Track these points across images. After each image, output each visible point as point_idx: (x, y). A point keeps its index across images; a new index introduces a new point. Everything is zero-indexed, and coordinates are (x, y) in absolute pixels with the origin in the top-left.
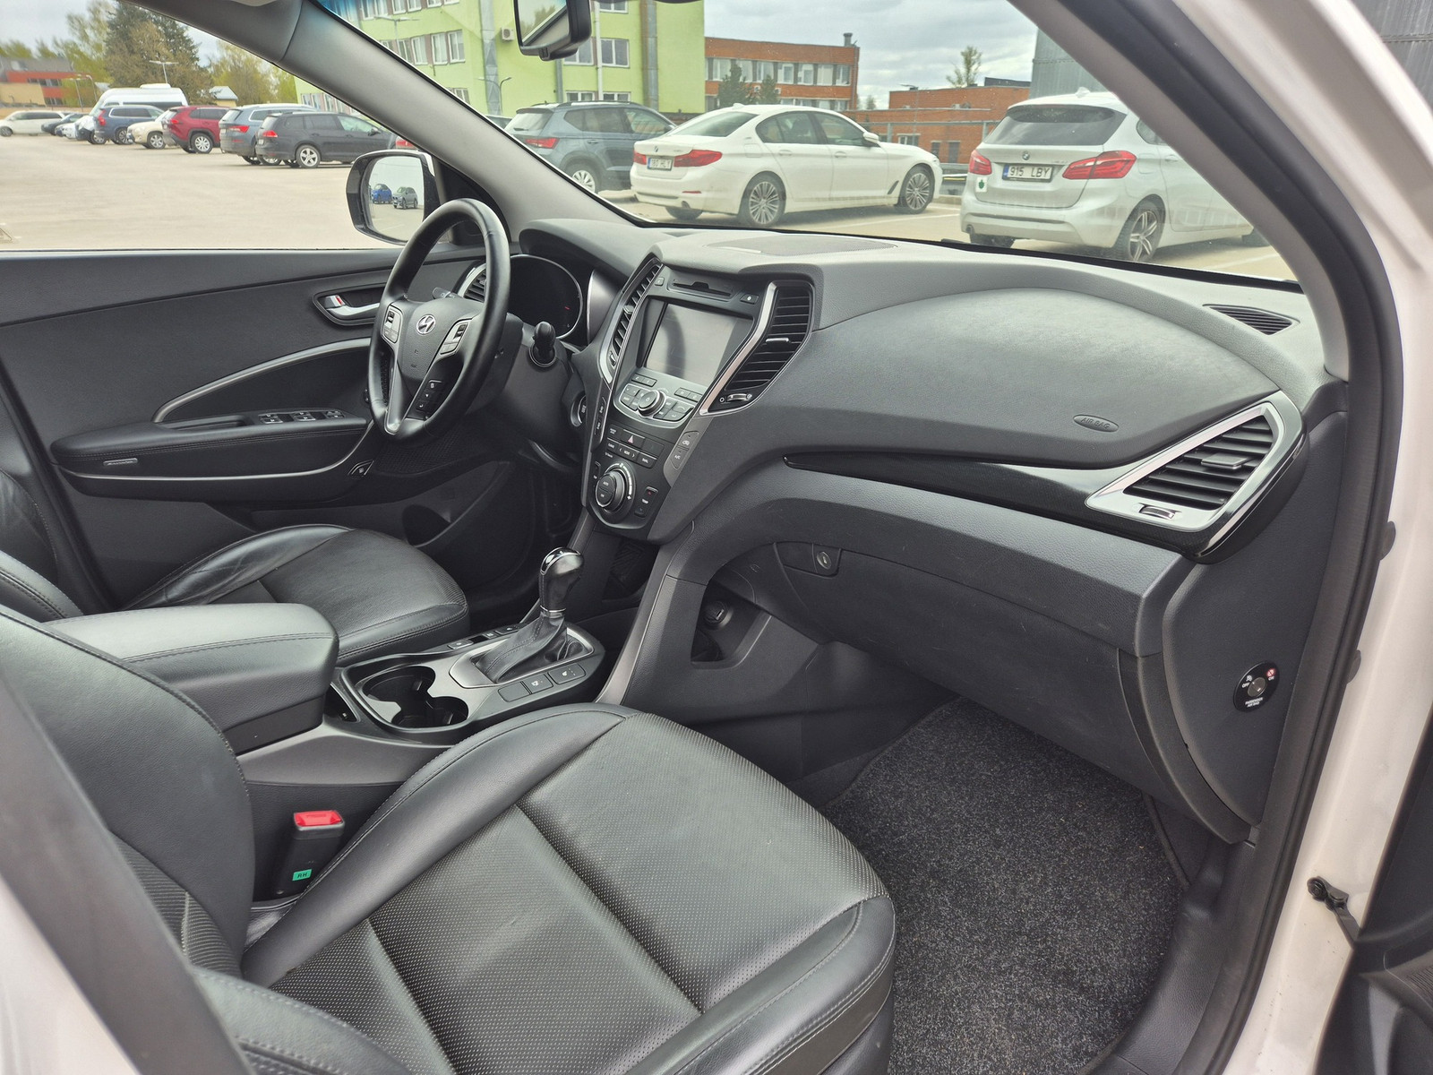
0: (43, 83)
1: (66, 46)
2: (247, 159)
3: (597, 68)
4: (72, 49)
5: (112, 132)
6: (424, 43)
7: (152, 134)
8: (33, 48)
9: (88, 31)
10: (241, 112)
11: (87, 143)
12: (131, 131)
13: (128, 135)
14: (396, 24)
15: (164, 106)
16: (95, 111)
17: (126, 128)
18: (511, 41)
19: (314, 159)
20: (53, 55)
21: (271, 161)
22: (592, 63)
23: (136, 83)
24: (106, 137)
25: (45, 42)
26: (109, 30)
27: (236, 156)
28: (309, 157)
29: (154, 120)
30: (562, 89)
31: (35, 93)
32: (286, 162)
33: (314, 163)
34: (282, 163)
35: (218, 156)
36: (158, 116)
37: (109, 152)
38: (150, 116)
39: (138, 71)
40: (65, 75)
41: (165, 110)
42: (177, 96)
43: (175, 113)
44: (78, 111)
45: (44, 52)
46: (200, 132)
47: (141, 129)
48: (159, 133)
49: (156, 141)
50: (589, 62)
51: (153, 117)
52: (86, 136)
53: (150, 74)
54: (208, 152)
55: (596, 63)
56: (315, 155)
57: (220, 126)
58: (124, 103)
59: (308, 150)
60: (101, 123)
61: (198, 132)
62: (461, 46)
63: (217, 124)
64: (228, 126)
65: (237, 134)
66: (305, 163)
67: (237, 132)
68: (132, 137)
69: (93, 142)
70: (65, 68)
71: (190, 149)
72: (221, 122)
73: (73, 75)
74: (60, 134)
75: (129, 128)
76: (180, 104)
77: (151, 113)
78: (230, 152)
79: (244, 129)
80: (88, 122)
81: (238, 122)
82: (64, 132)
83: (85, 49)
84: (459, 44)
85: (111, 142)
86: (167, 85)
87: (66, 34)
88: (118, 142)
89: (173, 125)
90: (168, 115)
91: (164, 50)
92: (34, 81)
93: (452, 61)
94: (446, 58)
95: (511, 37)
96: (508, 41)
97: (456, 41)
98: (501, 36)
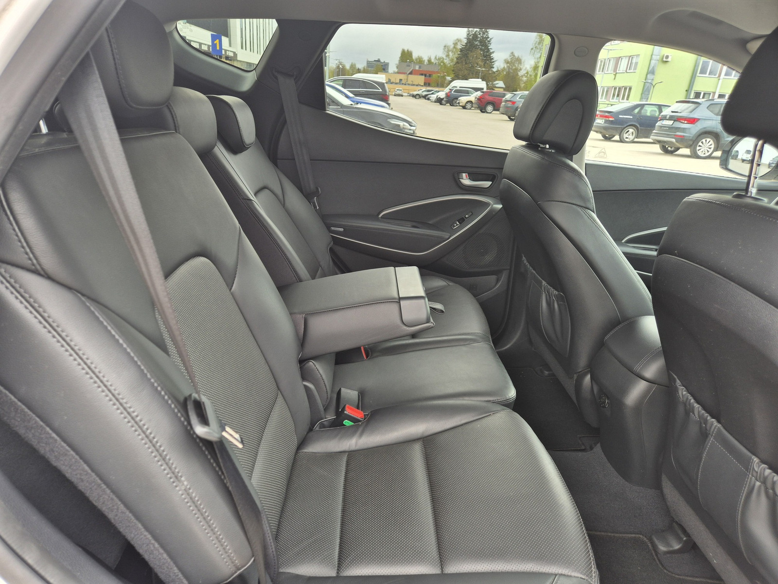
0: (425, 76)
1: (439, 59)
2: (509, 117)
3: (719, 79)
4: (441, 60)
5: (451, 100)
6: (615, 62)
7: (468, 102)
8: (426, 59)
9: (450, 53)
10: (515, 94)
11: (438, 104)
12: (459, 100)
14: (608, 52)
15: (476, 89)
16: (447, 90)
17: (457, 99)
18: (668, 61)
20: (432, 63)
22: (717, 76)
23: (466, 78)
24: (447, 102)
25: (432, 57)
26: (459, 53)
27: (505, 116)
29: (470, 96)
30: (692, 89)
31: (421, 79)
35: (496, 115)
36: (472, 94)
37: (448, 108)
38: (468, 94)
39: (466, 72)
40: (434, 73)
41: (476, 91)
42: (482, 84)
43: (482, 93)
44: (437, 89)
45: (429, 61)
46: (490, 103)
47: (463, 99)
48: (471, 102)
49: (469, 106)
50: (715, 75)
51: (470, 94)
52: (439, 101)
53: (471, 74)
55: (719, 76)
57: (503, 101)
58: (460, 87)
60: (448, 95)
61: (489, 103)
62: (636, 63)
63: (502, 100)
64: (506, 101)
65: (509, 105)
67: (510, 104)
68: (459, 103)
69: (441, 104)
70: (436, 70)
71: (483, 110)
72: (504, 99)
73: (438, 72)
74: (428, 99)
75: (459, 98)
76: (483, 89)
77: (470, 92)
78: (503, 114)
79: (514, 103)
80: (442, 95)
81: (512, 99)
82: (431, 98)
83: (447, 61)
84: (635, 63)
85: (449, 104)
86: (481, 80)
87: (441, 54)
88: (452, 105)
89: (479, 99)
90: (479, 93)
91: (480, 63)
92: (422, 75)
93: (628, 71)
94: (625, 69)
95: (669, 60)
96: (666, 62)
97: (634, 61)
98: (663, 58)
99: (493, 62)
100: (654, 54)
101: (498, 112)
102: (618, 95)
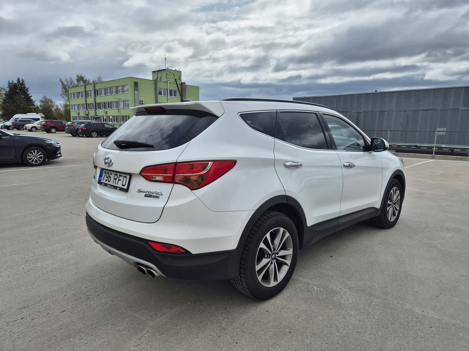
2: (72, 135)
5: (18, 127)
7: (32, 127)
10: (73, 122)
12: (26, 126)
13: (24, 127)
15: (35, 119)
16: (12, 120)
19: (96, 135)
21: (81, 135)
22: (166, 96)
24: (14, 128)
27: (69, 134)
28: (94, 134)
29: (32, 123)
32: (86, 136)
33: (95, 136)
34: (84, 136)
41: (36, 121)
46: (53, 127)
47: (28, 126)
49: (35, 129)
52: (7, 127)
54: (54, 133)
55: (168, 96)
56: (96, 134)
58: (21, 118)
59: (94, 133)
60: (14, 124)
64: (69, 126)
65: (71, 128)
66: (93, 136)
68: (26, 128)
71: (48, 131)
72: (67, 125)
75: (25, 125)
76: (39, 119)
77: (31, 121)
79: (74, 127)
80: (8, 123)
81: (72, 125)
86: (35, 113)
89: (42, 125)
93: (125, 108)
94: (123, 107)
95: (144, 102)
96: (142, 103)
97: (127, 103)
98: (140, 102)
99: (33, 102)
100: (136, 100)
101: (65, 132)
102: (123, 120)
